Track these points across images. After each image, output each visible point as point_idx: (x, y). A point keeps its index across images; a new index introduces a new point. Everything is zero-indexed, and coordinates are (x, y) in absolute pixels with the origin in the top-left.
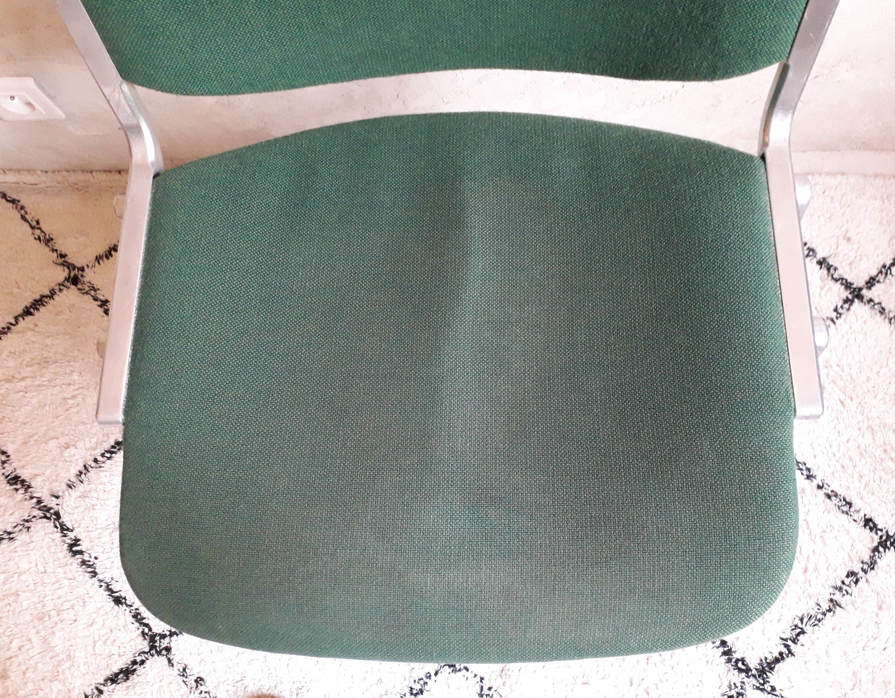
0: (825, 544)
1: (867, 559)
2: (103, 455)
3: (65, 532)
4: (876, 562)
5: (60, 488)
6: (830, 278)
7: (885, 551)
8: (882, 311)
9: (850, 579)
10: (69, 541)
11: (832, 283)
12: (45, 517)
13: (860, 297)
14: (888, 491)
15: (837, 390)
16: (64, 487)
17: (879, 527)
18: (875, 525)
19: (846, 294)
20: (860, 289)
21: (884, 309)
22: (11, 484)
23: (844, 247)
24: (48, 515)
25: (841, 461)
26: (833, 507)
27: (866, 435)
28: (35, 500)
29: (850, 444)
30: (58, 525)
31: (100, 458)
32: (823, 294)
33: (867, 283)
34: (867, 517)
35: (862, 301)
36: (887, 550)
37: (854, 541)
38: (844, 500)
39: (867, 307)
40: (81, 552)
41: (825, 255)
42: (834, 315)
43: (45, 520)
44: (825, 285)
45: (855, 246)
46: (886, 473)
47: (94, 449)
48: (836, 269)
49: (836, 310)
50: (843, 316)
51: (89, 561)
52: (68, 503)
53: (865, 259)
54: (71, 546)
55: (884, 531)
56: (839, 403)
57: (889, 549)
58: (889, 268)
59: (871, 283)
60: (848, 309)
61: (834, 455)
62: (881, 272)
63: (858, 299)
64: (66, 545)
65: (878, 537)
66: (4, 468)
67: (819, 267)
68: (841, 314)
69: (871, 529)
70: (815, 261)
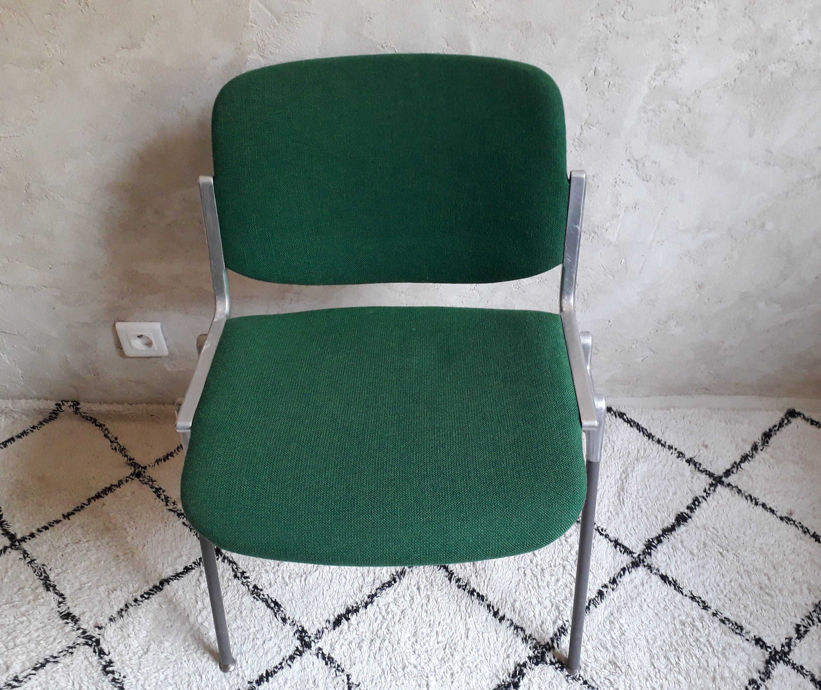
0: (727, 659)
1: (762, 670)
2: (142, 596)
3: (102, 656)
4: (770, 672)
5: (103, 621)
6: (697, 470)
7: (776, 664)
8: (739, 491)
9: (752, 686)
10: (104, 663)
11: (698, 474)
12: (87, 644)
13: (722, 483)
14: (769, 618)
15: (716, 545)
16: (107, 620)
17: (768, 645)
18: (764, 643)
19: (710, 481)
20: (721, 477)
21: (740, 490)
22: (63, 619)
23: (703, 451)
24: (90, 643)
25: (728, 595)
26: (728, 630)
27: (744, 576)
28: (81, 631)
29: (733, 584)
30: (97, 650)
31: (139, 598)
32: (694, 481)
33: (725, 473)
34: (757, 637)
35: (723, 485)
36: (777, 663)
37: (749, 656)
38: (736, 624)
39: (727, 489)
40: (113, 672)
41: (691, 456)
42: (705, 495)
43: (87, 647)
44: (694, 476)
45: (712, 451)
46: (765, 604)
47: (136, 592)
48: (700, 464)
49: (705, 491)
50: (711, 496)
51: (118, 679)
52: (108, 632)
53: (720, 459)
54: (105, 667)
55: (772, 648)
56: (718, 554)
57: (779, 662)
58: (739, 464)
59: (728, 473)
60: (714, 491)
61: (722, 592)
62: (733, 467)
63: (720, 484)
64: (101, 666)
65: (768, 653)
66: (59, 607)
67: (687, 464)
68: (709, 494)
69: (762, 647)
70: (684, 460)
